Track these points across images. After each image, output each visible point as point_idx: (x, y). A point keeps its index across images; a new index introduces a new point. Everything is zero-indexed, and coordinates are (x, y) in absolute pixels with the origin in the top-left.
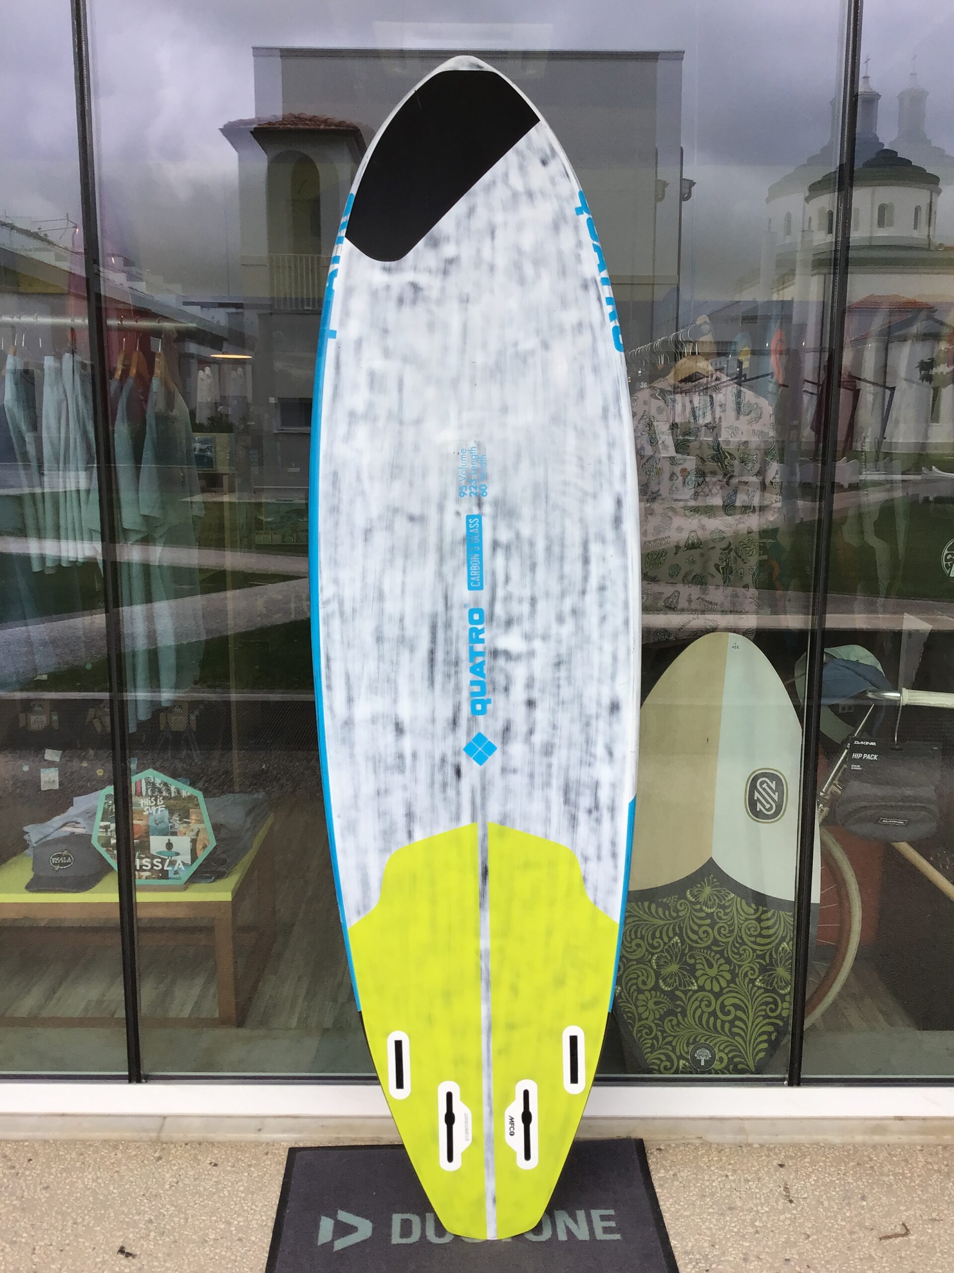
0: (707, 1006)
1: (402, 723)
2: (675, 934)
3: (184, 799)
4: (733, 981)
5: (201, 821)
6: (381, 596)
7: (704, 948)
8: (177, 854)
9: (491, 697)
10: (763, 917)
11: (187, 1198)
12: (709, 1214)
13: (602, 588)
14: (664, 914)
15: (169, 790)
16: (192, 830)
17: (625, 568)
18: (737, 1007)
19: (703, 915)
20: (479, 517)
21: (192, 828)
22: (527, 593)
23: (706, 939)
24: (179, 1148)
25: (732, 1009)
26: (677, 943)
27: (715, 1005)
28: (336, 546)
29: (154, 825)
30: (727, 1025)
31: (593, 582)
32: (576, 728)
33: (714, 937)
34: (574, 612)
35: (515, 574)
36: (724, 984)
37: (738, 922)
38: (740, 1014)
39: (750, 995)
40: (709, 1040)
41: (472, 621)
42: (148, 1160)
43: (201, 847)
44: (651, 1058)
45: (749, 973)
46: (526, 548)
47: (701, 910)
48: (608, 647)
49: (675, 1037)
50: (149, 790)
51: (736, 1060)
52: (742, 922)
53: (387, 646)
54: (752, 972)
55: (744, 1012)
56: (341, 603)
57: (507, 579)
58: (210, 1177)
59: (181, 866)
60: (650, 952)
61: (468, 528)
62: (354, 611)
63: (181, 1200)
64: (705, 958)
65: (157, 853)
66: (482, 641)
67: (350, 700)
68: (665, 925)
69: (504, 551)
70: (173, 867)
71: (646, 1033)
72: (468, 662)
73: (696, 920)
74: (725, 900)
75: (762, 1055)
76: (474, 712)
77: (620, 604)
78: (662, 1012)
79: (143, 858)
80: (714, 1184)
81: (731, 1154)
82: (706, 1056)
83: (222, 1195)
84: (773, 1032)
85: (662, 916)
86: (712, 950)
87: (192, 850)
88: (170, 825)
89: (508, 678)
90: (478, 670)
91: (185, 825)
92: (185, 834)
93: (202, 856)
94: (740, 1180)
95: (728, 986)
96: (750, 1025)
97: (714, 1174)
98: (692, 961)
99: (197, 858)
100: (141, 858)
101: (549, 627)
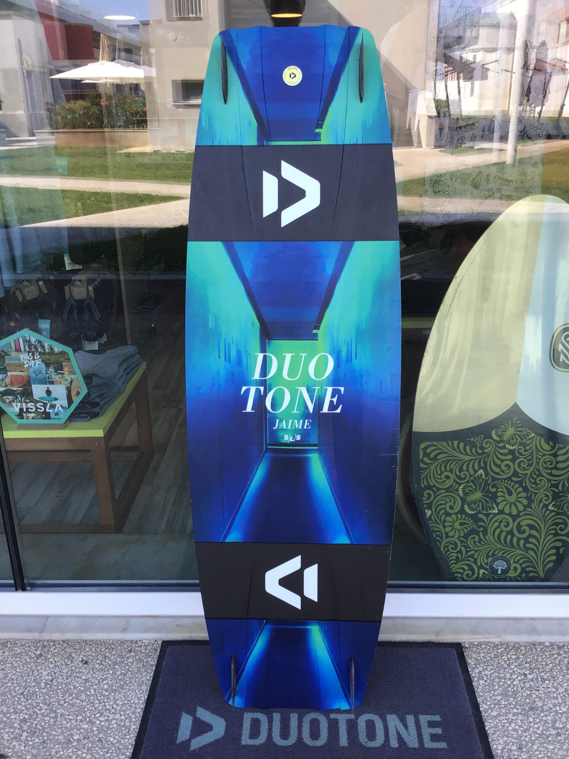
0: (505, 526)
2: (480, 467)
3: (56, 354)
4: (529, 506)
5: (73, 372)
7: (505, 479)
8: (56, 399)
10: (558, 453)
11: (59, 697)
12: (514, 714)
14: (471, 451)
15: (43, 347)
16: (67, 380)
18: (531, 527)
19: (506, 451)
21: (66, 378)
23: (508, 471)
24: (57, 646)
25: (527, 528)
26: (481, 475)
27: (513, 525)
29: (34, 375)
30: (522, 542)
33: (515, 469)
36: (521, 508)
37: (537, 457)
38: (534, 532)
39: (543, 516)
40: (507, 554)
42: (31, 658)
43: (75, 393)
44: (455, 568)
45: (543, 500)
47: (504, 448)
49: (476, 551)
50: (27, 347)
51: (528, 569)
52: (540, 457)
54: (546, 498)
55: (538, 531)
58: (81, 675)
59: (60, 409)
60: (457, 483)
63: (53, 698)
64: (505, 486)
65: (39, 398)
68: (472, 460)
70: (54, 410)
71: (452, 548)
73: (500, 456)
74: (526, 438)
75: (551, 565)
78: (466, 531)
79: (28, 403)
80: (515, 683)
81: (526, 652)
82: (503, 566)
83: (89, 693)
84: (562, 547)
85: (469, 453)
86: (512, 481)
87: (67, 396)
88: (47, 375)
91: (60, 376)
92: (61, 383)
93: (77, 401)
94: (537, 678)
95: (525, 510)
96: (542, 541)
97: (514, 671)
98: (494, 490)
99: (73, 402)
100: (27, 403)
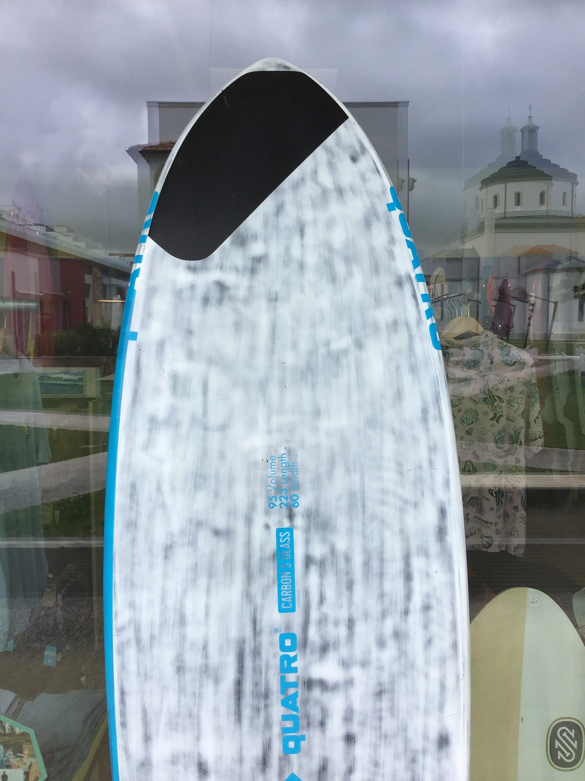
1: (206, 763)
3: (17, 736)
5: (33, 756)
6: (182, 621)
9: (305, 732)
13: (427, 608)
17: (452, 585)
20: (291, 530)
21: (25, 761)
22: (344, 614)
28: (133, 565)
31: (417, 601)
32: (401, 765)
34: (397, 635)
35: (330, 593)
41: (283, 648)
46: (342, 563)
48: (435, 673)
53: (188, 677)
56: (137, 630)
57: (322, 600)
61: (278, 543)
62: (152, 637)
66: (295, 670)
67: (147, 738)
69: (319, 567)
72: (279, 694)
76: (287, 752)
77: (448, 625)
88: (5, 758)
89: (325, 712)
90: (290, 702)
91: (19, 759)
92: (19, 767)
101: (368, 653)
